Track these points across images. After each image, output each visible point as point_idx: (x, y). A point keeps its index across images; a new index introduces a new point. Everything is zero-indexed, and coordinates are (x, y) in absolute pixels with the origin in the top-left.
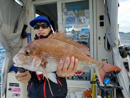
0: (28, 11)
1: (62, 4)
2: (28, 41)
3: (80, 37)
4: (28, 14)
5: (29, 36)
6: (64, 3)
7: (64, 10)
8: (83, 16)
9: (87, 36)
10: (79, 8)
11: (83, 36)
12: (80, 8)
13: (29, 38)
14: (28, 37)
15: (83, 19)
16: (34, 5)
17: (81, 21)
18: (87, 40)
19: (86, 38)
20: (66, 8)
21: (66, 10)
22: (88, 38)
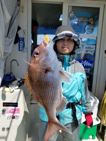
0: (23, 7)
1: (69, 6)
2: (19, 48)
3: (86, 48)
4: (22, 12)
5: (21, 41)
6: (70, 6)
7: (71, 15)
8: (91, 25)
9: (93, 48)
10: (88, 15)
11: (89, 48)
12: (90, 15)
13: (21, 44)
14: (19, 42)
15: (91, 29)
16: (32, 1)
17: (88, 30)
18: (93, 52)
19: (92, 50)
20: (73, 12)
21: (73, 14)
22: (94, 50)
